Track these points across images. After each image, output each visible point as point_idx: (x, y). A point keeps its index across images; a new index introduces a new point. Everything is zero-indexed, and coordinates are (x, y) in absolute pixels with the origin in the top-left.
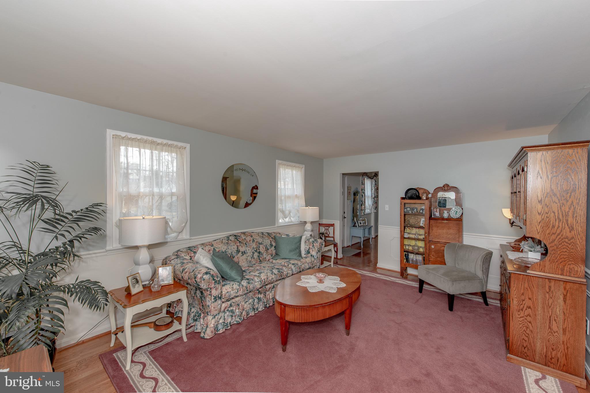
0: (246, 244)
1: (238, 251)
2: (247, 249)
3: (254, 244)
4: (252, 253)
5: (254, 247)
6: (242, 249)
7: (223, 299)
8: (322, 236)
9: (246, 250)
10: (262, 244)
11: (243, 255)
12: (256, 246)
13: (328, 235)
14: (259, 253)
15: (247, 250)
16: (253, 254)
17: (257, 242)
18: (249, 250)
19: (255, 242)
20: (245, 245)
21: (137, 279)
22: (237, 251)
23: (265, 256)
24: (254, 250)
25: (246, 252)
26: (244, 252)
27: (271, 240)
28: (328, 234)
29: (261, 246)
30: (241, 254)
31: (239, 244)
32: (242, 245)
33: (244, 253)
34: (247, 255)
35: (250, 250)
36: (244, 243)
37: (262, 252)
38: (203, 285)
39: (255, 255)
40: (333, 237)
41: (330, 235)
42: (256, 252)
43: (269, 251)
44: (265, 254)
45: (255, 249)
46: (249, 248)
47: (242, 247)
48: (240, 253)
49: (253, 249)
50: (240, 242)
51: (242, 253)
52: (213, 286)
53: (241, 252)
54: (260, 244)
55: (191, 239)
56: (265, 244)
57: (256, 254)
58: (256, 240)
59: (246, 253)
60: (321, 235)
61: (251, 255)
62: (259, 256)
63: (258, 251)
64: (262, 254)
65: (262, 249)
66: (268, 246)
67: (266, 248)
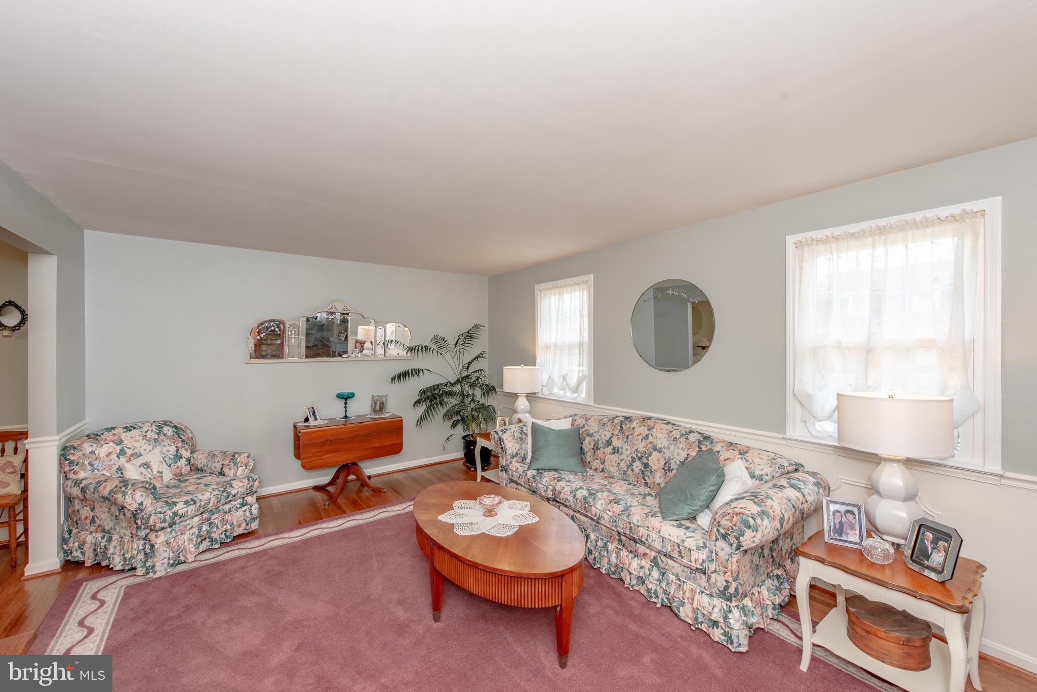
0: (628, 438)
1: (609, 443)
2: (625, 447)
3: (644, 443)
4: (630, 458)
5: (639, 450)
6: (616, 443)
9: (622, 448)
10: (660, 452)
11: (614, 453)
12: (644, 449)
14: (646, 465)
15: (625, 448)
16: (633, 462)
17: (650, 443)
18: (627, 449)
19: (648, 441)
20: (625, 439)
22: (607, 441)
24: (637, 455)
25: (620, 450)
26: (618, 450)
29: (655, 455)
30: (612, 451)
31: (616, 432)
33: (616, 451)
34: (621, 458)
35: (629, 452)
36: (626, 434)
37: (654, 468)
39: (635, 464)
42: (640, 460)
45: (639, 455)
46: (629, 448)
47: (618, 439)
48: (610, 449)
49: (636, 453)
51: (612, 449)
53: (612, 447)
54: (655, 450)
56: (667, 455)
57: (638, 466)
58: (650, 439)
59: (620, 453)
61: (628, 462)
62: (643, 472)
63: (645, 461)
64: (651, 472)
65: (656, 462)
66: (672, 462)
67: (665, 464)
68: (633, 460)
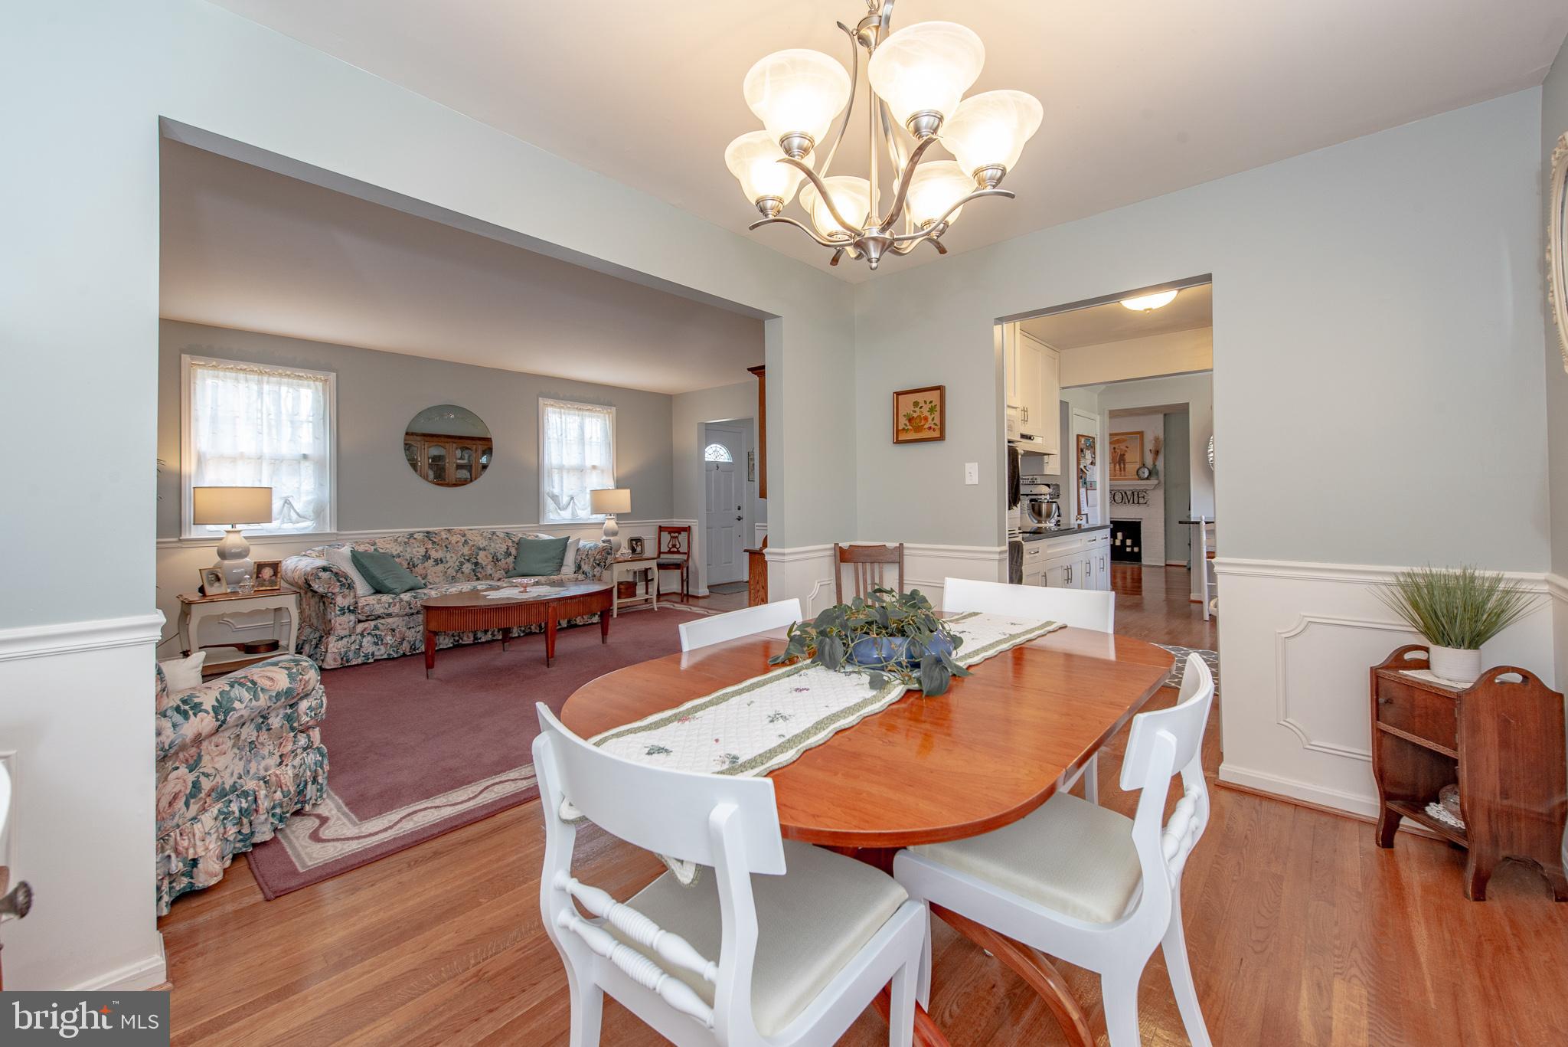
0: (447, 548)
1: (427, 557)
2: (448, 555)
3: (467, 548)
4: (457, 563)
5: (465, 554)
6: (434, 554)
7: (359, 613)
8: (636, 544)
9: (445, 558)
10: (485, 550)
11: (437, 565)
12: (470, 552)
13: (678, 549)
14: (476, 564)
15: (448, 557)
17: (473, 545)
18: (452, 557)
20: (445, 549)
21: (217, 576)
22: (425, 556)
23: (489, 572)
24: (465, 559)
25: (444, 560)
26: (441, 560)
27: (510, 544)
28: (678, 547)
29: (481, 553)
31: (430, 546)
32: (437, 547)
33: (437, 561)
34: (447, 566)
35: (455, 558)
36: (444, 545)
37: (484, 564)
38: (317, 586)
40: (688, 554)
41: (681, 550)
42: (468, 562)
43: (502, 563)
44: (489, 567)
45: (467, 558)
46: (453, 555)
47: (437, 551)
48: (431, 562)
49: (463, 558)
50: (434, 543)
51: (434, 562)
52: (337, 590)
53: (432, 560)
54: (481, 550)
55: (337, 534)
56: (492, 551)
58: (471, 543)
59: (445, 562)
60: (634, 542)
62: (474, 570)
63: (474, 561)
64: (483, 568)
65: (485, 558)
66: (498, 554)
67: (493, 558)
68: (462, 564)
